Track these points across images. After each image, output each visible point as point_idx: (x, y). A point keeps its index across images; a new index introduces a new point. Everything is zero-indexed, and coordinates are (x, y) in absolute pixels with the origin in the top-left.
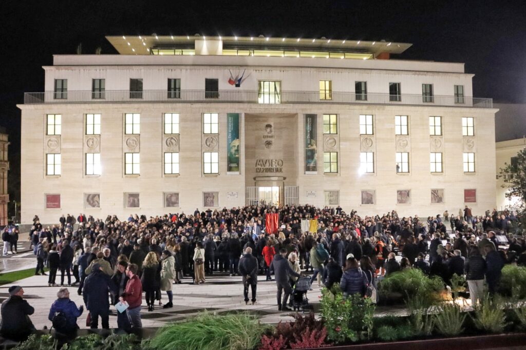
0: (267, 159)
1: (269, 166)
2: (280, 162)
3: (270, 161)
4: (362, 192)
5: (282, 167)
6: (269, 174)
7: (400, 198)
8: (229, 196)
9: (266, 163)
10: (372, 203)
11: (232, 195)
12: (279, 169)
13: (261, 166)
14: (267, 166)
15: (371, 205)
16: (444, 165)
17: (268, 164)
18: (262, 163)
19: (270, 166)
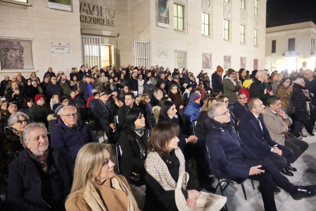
0: (95, 4)
1: (98, 15)
2: (112, 13)
3: (99, 9)
4: (203, 55)
5: (114, 19)
6: (97, 26)
7: (225, 64)
8: (53, 49)
9: (93, 10)
10: (209, 68)
11: (60, 47)
12: (110, 21)
13: (87, 13)
14: (95, 15)
15: (209, 69)
16: (246, 37)
17: (96, 12)
18: (88, 10)
19: (100, 15)
